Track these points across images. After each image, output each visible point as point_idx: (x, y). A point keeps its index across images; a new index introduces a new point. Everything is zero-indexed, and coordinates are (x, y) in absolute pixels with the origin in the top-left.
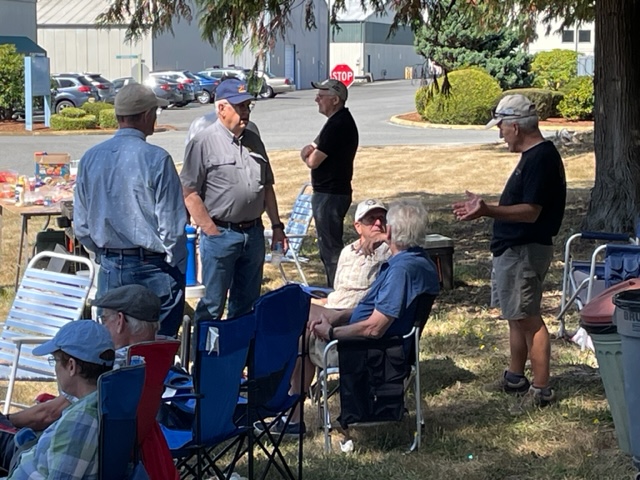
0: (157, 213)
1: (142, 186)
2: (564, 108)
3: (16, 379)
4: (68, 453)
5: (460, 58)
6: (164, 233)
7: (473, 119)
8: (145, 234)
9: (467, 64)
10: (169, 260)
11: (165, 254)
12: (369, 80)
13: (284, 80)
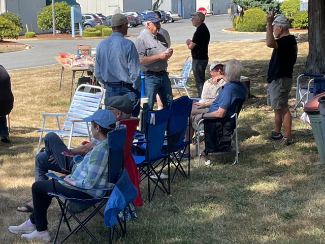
0: (129, 67)
1: (122, 56)
2: (294, 24)
3: (72, 137)
4: (96, 164)
5: (251, 4)
6: (132, 75)
7: (256, 29)
8: (124, 75)
9: (254, 7)
10: (134, 86)
11: (132, 84)
12: (213, 14)
13: (177, 15)
